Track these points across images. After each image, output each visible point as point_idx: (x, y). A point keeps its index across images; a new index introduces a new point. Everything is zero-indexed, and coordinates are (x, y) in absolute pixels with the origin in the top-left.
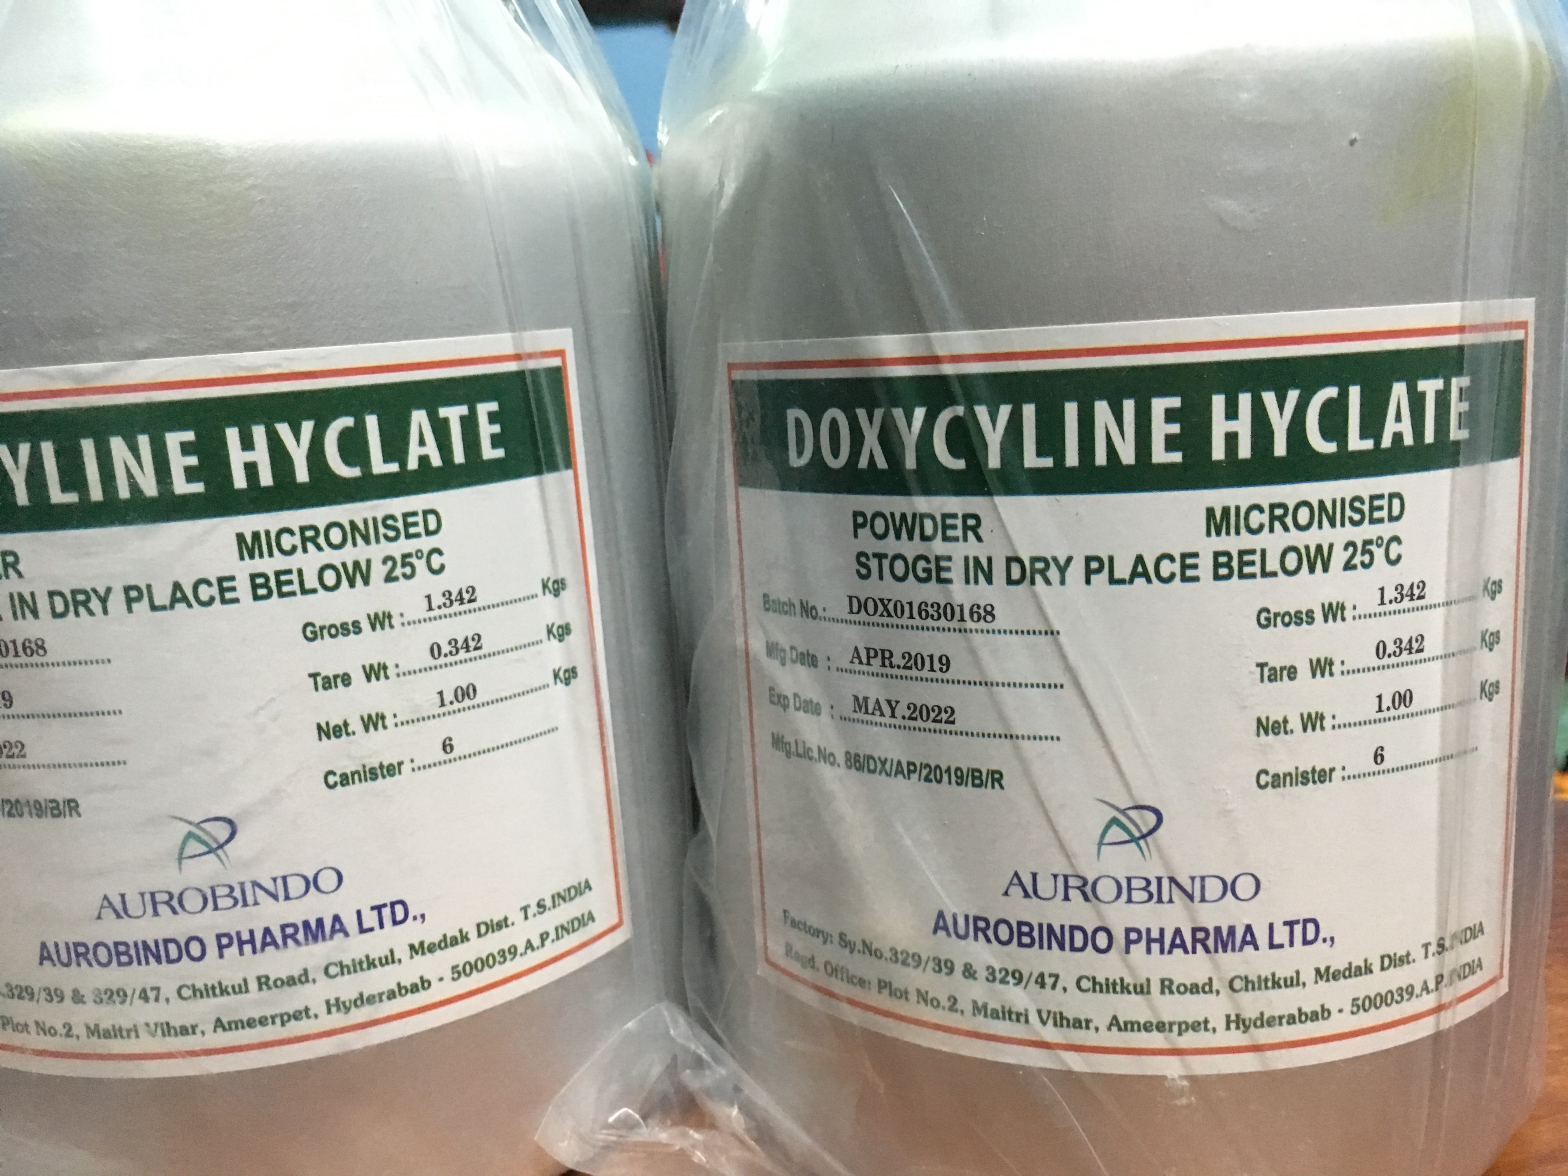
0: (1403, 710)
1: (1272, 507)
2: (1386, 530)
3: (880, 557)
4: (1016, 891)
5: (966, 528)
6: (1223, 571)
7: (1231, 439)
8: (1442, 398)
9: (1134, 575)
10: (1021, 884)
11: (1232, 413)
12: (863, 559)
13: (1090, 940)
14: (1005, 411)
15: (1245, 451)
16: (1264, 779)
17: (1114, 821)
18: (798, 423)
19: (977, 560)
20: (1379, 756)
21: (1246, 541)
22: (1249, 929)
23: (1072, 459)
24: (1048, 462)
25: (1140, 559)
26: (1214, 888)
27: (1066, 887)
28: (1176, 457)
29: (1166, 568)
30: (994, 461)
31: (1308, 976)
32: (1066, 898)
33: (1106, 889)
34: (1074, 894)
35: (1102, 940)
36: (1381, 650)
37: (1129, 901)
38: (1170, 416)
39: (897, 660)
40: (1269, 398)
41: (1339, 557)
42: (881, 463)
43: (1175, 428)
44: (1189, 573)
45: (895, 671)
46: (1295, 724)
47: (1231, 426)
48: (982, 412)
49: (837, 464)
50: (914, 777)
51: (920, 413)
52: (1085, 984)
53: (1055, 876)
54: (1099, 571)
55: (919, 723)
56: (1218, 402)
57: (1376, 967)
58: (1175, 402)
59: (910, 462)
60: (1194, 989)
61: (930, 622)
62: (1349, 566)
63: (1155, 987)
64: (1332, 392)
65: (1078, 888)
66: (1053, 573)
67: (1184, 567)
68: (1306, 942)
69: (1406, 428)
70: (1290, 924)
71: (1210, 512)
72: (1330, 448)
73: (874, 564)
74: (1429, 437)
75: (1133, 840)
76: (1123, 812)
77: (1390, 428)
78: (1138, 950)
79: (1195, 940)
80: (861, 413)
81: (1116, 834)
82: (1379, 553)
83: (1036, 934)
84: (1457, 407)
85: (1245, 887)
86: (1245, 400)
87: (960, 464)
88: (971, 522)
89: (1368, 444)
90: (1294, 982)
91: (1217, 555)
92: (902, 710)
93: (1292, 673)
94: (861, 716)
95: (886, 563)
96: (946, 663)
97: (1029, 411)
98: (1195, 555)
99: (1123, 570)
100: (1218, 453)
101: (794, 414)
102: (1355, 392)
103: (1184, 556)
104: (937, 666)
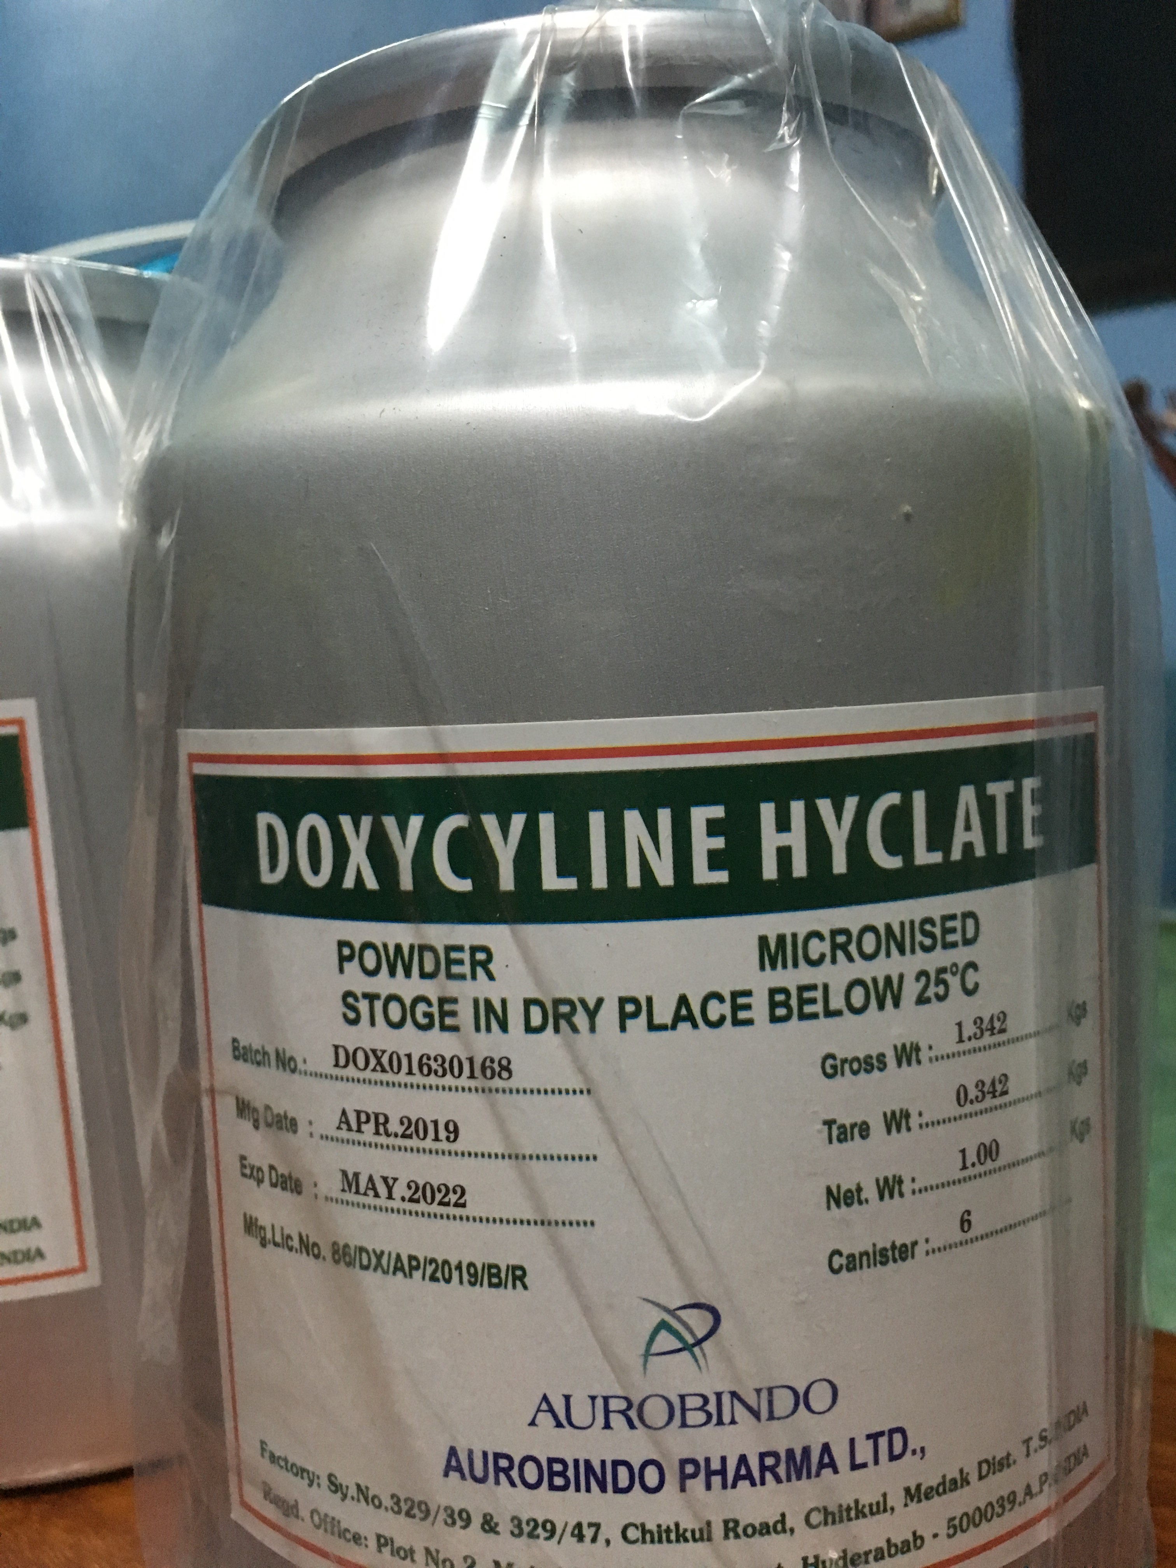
0: (989, 1165)
1: (834, 933)
2: (961, 955)
3: (371, 998)
4: (545, 1419)
5: (474, 964)
6: (781, 1012)
7: (784, 855)
8: (1014, 801)
9: (678, 1018)
10: (551, 1410)
11: (783, 824)
12: (350, 1000)
13: (637, 1477)
14: (518, 821)
15: (800, 869)
16: (837, 1261)
17: (663, 1325)
18: (271, 829)
19: (488, 1003)
20: (965, 1223)
21: (805, 975)
22: (826, 1448)
23: (599, 880)
24: (570, 884)
25: (683, 1000)
26: (784, 1402)
27: (607, 1412)
28: (722, 877)
29: (715, 1010)
30: (507, 881)
31: (896, 1499)
32: (607, 1426)
33: (656, 1412)
34: (617, 1420)
35: (651, 1476)
36: (962, 1096)
37: (684, 1425)
38: (713, 828)
39: (394, 1126)
40: (825, 806)
41: (911, 990)
42: (371, 883)
43: (719, 843)
44: (742, 1015)
45: (391, 1141)
46: (870, 1192)
47: (784, 839)
48: (490, 822)
49: (317, 882)
50: (417, 1275)
51: (416, 822)
52: (632, 1533)
53: (593, 1398)
54: (635, 1015)
55: (422, 1207)
56: (768, 811)
57: (973, 1477)
58: (718, 812)
59: (406, 882)
60: (765, 1529)
61: (432, 1080)
62: (922, 1000)
63: (718, 1531)
64: (893, 798)
65: (619, 1412)
66: (581, 1019)
67: (735, 1008)
68: (893, 1458)
69: (976, 837)
70: (874, 1437)
71: (763, 941)
72: (893, 863)
73: (363, 1006)
74: (1002, 847)
75: (687, 1348)
76: (671, 1312)
77: (960, 837)
78: (697, 1485)
79: (763, 1468)
80: (346, 821)
81: (665, 1341)
82: (954, 982)
83: (571, 1473)
84: (1029, 811)
85: (820, 1398)
86: (797, 808)
87: (465, 885)
88: (481, 956)
89: (937, 857)
90: (881, 1508)
91: (773, 992)
92: (400, 1190)
93: (864, 1130)
94: (351, 1197)
95: (378, 1005)
96: (454, 1131)
97: (546, 822)
98: (748, 993)
99: (664, 1014)
100: (770, 871)
101: (264, 819)
102: (919, 798)
103: (735, 995)
104: (443, 1134)
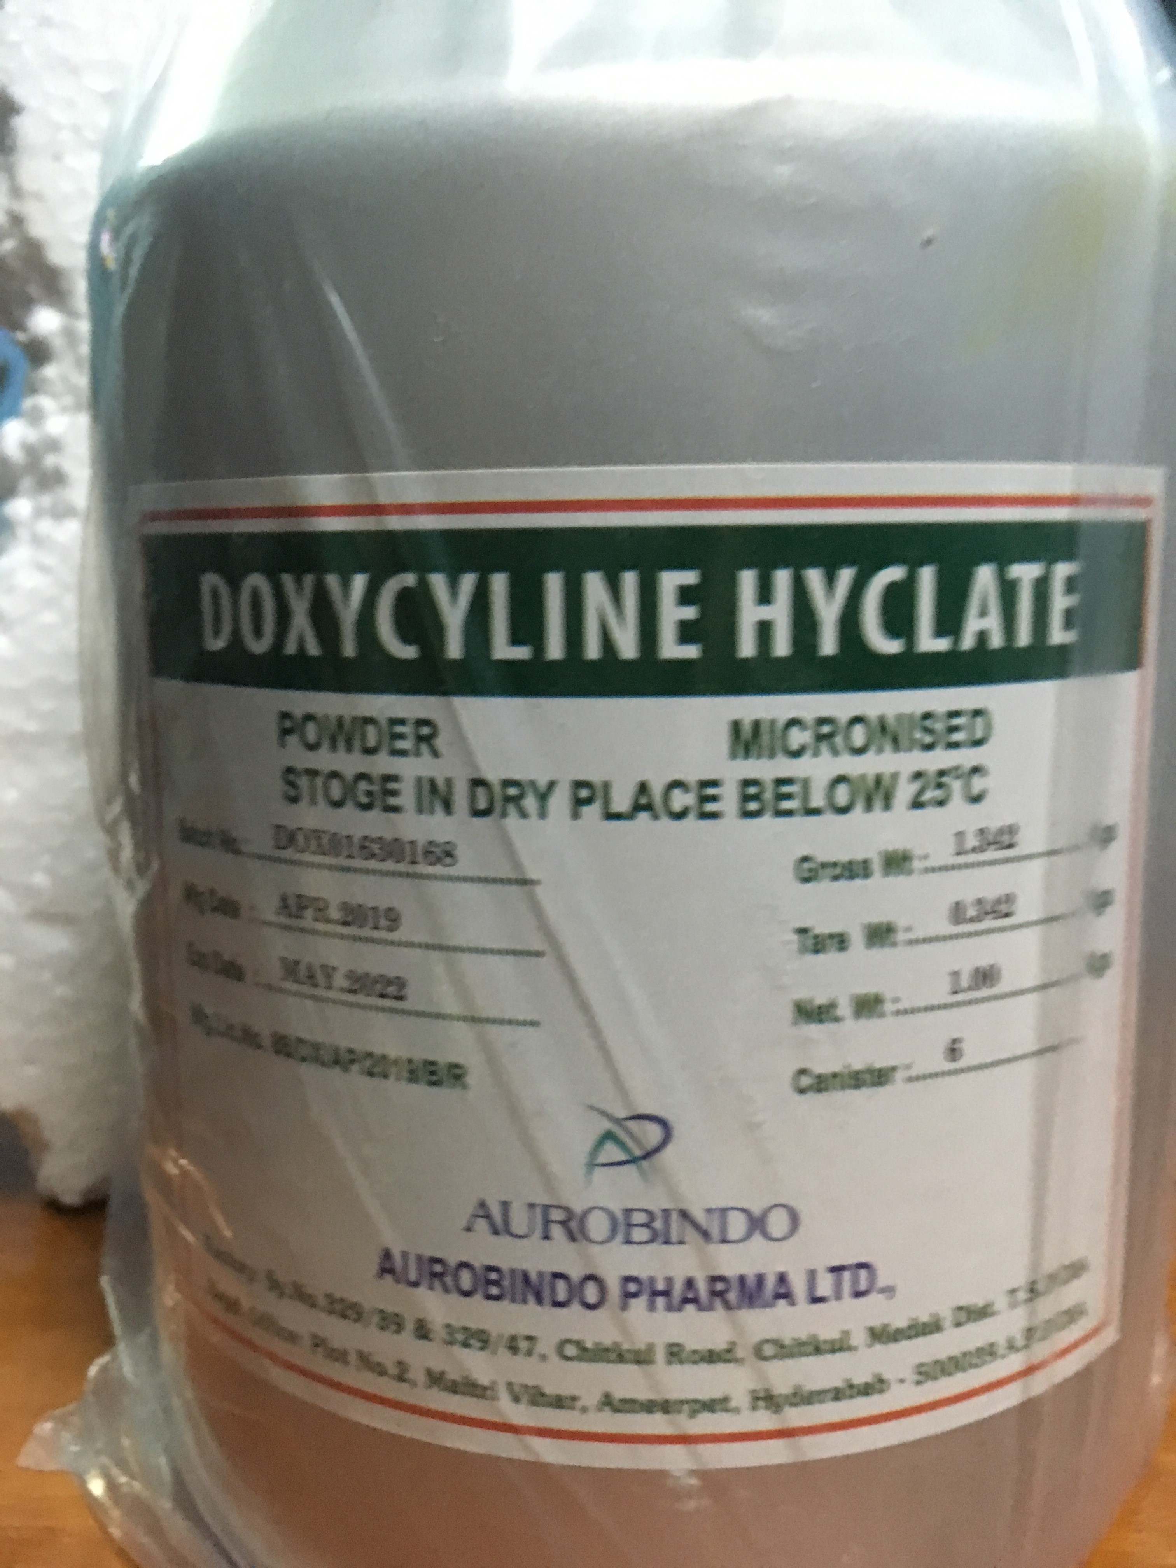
0: (985, 992)
2: (966, 758)
3: (313, 773)
5: (420, 739)
6: (753, 806)
7: (764, 629)
9: (637, 808)
10: (488, 1217)
11: (765, 596)
12: (291, 777)
13: (576, 1291)
14: (468, 581)
15: (782, 647)
16: (805, 1081)
17: (608, 1136)
18: (215, 594)
19: (433, 783)
20: (953, 1051)
21: (784, 767)
22: (782, 1278)
23: (555, 650)
24: (522, 653)
25: (643, 788)
26: (737, 1225)
27: (547, 1222)
28: (691, 652)
29: (680, 800)
30: (454, 649)
31: (859, 1338)
32: (546, 1237)
33: (598, 1226)
34: (557, 1231)
35: (591, 1293)
36: (957, 913)
37: (629, 1242)
38: (686, 596)
39: (335, 913)
40: (814, 577)
41: (905, 792)
42: (313, 649)
43: (690, 613)
44: (710, 807)
45: (329, 928)
46: (844, 1009)
47: (765, 613)
48: (438, 582)
49: (259, 647)
50: (355, 1068)
51: (359, 582)
52: (571, 1350)
53: (532, 1206)
54: (589, 801)
55: (360, 998)
56: (747, 580)
57: (947, 1323)
58: (690, 577)
59: (349, 649)
60: (711, 1357)
61: (373, 864)
62: (917, 804)
63: (660, 1355)
64: (894, 573)
65: (560, 1222)
66: (530, 803)
67: (705, 799)
68: (858, 1294)
69: (993, 624)
70: (836, 1270)
71: (736, 726)
72: (891, 647)
73: (303, 782)
74: (1024, 638)
75: (633, 1160)
76: (617, 1121)
77: (972, 625)
78: (639, 1304)
79: (714, 1294)
80: (287, 579)
81: (611, 1152)
82: (956, 786)
83: (506, 1283)
84: (1060, 602)
85: (778, 1223)
86: (782, 578)
87: (409, 652)
88: (425, 731)
90: (840, 1346)
91: (747, 783)
92: (340, 981)
93: (841, 941)
94: (290, 985)
95: (319, 781)
96: (393, 919)
97: (499, 583)
98: (714, 783)
99: (621, 802)
100: (747, 648)
101: (210, 580)
102: (927, 576)
103: (705, 784)
104: (383, 922)
